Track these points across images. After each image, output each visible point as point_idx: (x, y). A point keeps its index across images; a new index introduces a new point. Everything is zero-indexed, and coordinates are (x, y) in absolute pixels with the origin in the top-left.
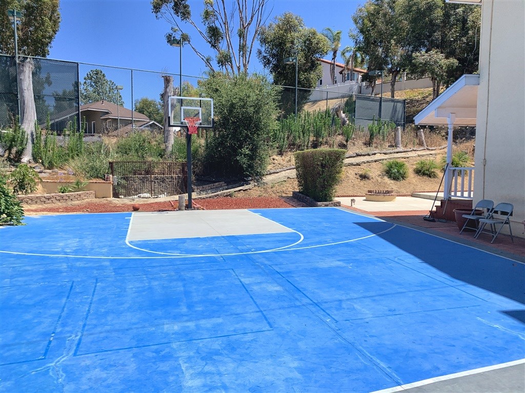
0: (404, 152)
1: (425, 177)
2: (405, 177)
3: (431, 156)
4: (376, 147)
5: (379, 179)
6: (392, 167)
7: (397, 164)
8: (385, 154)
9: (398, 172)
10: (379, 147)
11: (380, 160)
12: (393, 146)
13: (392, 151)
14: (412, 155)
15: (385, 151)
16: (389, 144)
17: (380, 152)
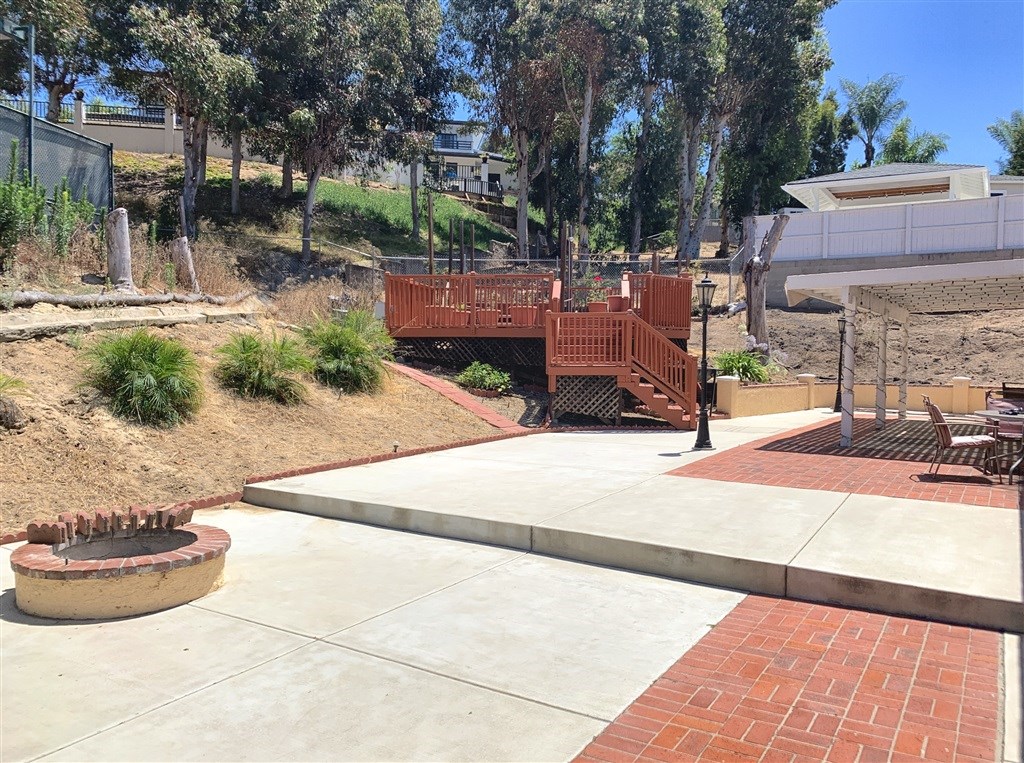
0: (148, 303)
1: (266, 404)
2: (187, 406)
3: (243, 321)
4: (30, 278)
5: (73, 426)
6: (127, 364)
7: (149, 352)
8: (75, 306)
9: (161, 383)
10: (43, 276)
11: (63, 330)
12: (102, 281)
13: (101, 299)
14: (183, 316)
15: (69, 295)
16: (85, 273)
17: (50, 296)
